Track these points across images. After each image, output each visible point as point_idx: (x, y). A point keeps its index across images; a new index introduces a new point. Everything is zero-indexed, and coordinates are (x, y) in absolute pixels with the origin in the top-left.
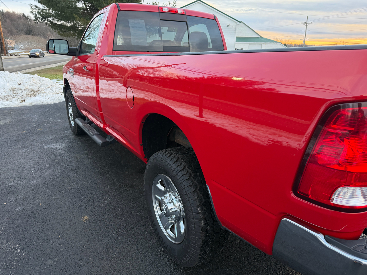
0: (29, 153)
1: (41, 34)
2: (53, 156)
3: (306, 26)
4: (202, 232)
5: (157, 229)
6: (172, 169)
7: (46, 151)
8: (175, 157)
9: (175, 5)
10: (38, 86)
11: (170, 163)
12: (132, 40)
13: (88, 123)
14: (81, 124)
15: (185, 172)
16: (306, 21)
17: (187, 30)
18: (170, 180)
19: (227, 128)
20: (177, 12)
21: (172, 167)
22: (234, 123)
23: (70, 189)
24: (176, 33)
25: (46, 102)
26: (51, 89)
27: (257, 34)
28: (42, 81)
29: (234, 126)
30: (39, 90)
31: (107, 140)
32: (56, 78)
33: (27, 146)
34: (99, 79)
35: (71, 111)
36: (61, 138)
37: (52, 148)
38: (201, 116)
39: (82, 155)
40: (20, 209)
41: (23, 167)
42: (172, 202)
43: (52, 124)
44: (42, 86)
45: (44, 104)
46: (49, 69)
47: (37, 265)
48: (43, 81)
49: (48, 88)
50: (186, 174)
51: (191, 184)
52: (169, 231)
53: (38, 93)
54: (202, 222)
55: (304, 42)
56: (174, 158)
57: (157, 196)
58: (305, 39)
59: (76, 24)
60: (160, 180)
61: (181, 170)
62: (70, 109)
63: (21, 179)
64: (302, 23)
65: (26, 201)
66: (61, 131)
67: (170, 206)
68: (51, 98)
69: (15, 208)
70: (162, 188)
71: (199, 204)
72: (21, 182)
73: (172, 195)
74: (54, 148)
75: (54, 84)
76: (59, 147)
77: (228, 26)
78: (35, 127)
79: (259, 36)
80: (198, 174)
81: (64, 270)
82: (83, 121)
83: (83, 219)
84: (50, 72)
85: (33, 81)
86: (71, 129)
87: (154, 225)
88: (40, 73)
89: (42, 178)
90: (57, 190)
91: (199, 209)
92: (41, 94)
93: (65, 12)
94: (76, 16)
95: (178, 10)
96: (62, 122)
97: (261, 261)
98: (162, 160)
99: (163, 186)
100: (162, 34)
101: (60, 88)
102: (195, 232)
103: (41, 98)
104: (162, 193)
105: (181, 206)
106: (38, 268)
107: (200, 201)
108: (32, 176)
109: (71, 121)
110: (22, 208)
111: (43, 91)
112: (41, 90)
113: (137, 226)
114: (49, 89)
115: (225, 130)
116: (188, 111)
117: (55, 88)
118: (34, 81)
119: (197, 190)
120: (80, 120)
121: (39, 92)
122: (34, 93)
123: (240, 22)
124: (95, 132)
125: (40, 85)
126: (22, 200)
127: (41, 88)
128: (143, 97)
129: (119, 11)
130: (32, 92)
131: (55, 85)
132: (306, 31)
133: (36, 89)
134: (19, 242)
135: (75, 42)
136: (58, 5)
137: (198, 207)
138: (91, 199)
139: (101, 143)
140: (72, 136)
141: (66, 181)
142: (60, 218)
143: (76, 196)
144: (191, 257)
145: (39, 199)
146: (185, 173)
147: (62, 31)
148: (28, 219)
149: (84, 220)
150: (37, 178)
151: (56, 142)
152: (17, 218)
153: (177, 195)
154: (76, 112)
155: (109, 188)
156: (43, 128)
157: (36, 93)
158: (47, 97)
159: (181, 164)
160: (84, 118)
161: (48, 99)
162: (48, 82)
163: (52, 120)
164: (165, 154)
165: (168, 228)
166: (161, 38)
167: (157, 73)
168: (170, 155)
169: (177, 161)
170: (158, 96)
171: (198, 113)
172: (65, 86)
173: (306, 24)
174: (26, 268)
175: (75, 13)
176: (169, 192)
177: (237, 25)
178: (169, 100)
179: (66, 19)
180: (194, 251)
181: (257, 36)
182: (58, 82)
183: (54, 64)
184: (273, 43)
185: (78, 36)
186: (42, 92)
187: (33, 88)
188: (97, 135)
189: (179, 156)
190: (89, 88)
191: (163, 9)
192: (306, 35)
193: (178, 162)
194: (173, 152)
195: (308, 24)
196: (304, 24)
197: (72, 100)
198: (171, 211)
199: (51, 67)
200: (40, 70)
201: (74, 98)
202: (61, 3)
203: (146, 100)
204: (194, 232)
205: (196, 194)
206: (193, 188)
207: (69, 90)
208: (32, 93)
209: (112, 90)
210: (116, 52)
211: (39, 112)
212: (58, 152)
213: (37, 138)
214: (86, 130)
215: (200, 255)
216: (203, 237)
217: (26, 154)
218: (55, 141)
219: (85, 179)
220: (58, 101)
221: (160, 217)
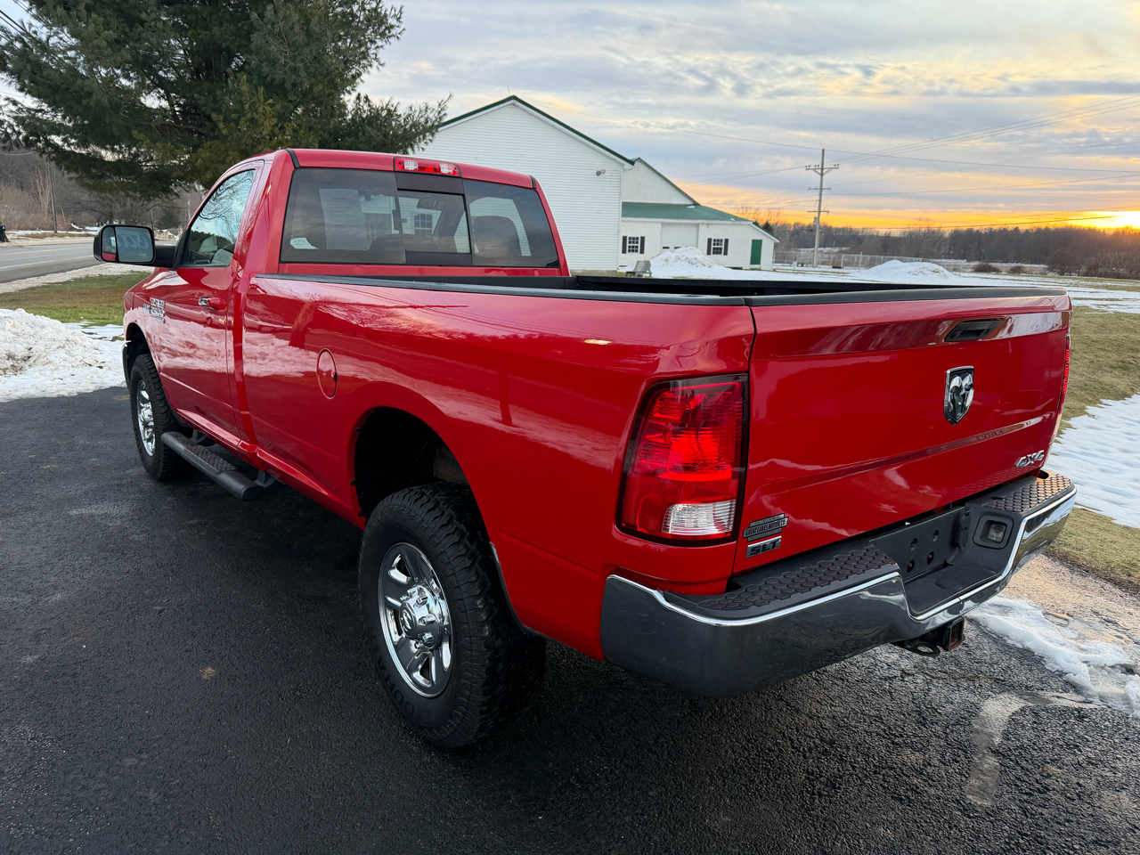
0: (28, 529)
1: (10, 176)
2: (100, 536)
3: (822, 175)
4: (485, 649)
5: (389, 676)
6: (424, 525)
7: (75, 522)
8: (429, 500)
9: (443, 113)
10: (29, 343)
11: (420, 513)
12: (326, 228)
13: (199, 444)
14: (180, 446)
15: (451, 529)
16: (820, 163)
17: (464, 215)
18: (421, 552)
19: (570, 452)
20: (438, 170)
21: (423, 520)
22: (588, 442)
23: (160, 612)
24: (440, 212)
25: (54, 389)
26: (68, 353)
27: (686, 195)
28: (38, 329)
29: (588, 448)
30: (31, 354)
31: (258, 483)
32: (79, 320)
33: (18, 512)
34: (244, 331)
35: (146, 412)
36: (116, 487)
37: (92, 516)
38: (506, 420)
39: (184, 531)
40: (29, 659)
41: (18, 564)
42: (424, 603)
43: (83, 452)
44: (41, 342)
45: (47, 395)
46: (46, 289)
47: (98, 769)
48: (42, 327)
49: (58, 348)
50: (453, 533)
51: (464, 552)
52: (417, 675)
53: (29, 363)
54: (487, 628)
55: (817, 219)
56: (428, 502)
57: (389, 599)
58: (819, 212)
59: (136, 155)
60: (397, 559)
61: (442, 526)
62: (142, 408)
63: (18, 593)
64: (808, 168)
65: (43, 642)
66: (113, 471)
67: (420, 613)
68: (68, 379)
69: (17, 657)
70: (402, 578)
71: (479, 591)
72: (21, 600)
73: (425, 589)
74: (99, 516)
75: (78, 338)
76: (114, 511)
77: (599, 173)
78: (33, 462)
79: (689, 202)
80: (479, 532)
81: (168, 775)
82: (184, 438)
83: (203, 673)
84: (51, 298)
85: (13, 330)
86: (145, 464)
87: (384, 668)
88: (17, 300)
89: (77, 589)
90: (125, 615)
91: (479, 602)
92: (37, 368)
93: (107, 121)
94: (141, 136)
95: (442, 166)
96: (112, 447)
97: (624, 735)
98: (402, 508)
99: (404, 572)
100: (403, 224)
101: (95, 349)
102: (471, 651)
103: (37, 377)
104: (401, 590)
105: (446, 614)
106: (102, 774)
107: (483, 585)
108: (49, 584)
109: (145, 443)
110: (36, 657)
111: (44, 357)
112: (37, 354)
113: (341, 682)
114: (62, 353)
115: (567, 455)
116: (476, 408)
117: (82, 348)
118: (15, 327)
119: (477, 565)
120: (175, 437)
121: (32, 360)
122: (16, 364)
123: (632, 163)
124: (224, 466)
125: (32, 341)
126: (31, 641)
127: (38, 348)
128: (352, 373)
129: (295, 168)
130: (8, 359)
131: (80, 341)
132: (821, 189)
133: (20, 351)
134: (44, 727)
135: (125, 205)
136: (84, 102)
137: (478, 597)
138: (220, 631)
139: (243, 491)
140: (148, 484)
141: (147, 593)
142: (143, 674)
143: (177, 625)
144: (464, 714)
145: (77, 635)
146: (452, 531)
147: (91, 177)
148: (59, 680)
149: (205, 677)
150: (63, 588)
151: (103, 500)
152: (28, 679)
153: (435, 586)
154: (165, 416)
155: (264, 605)
156: (58, 463)
157: (23, 364)
158: (55, 375)
159: (443, 513)
160: (187, 430)
161: (61, 382)
162: (59, 331)
163: (81, 442)
164: (408, 496)
165: (416, 670)
166: (401, 231)
167: (388, 320)
168: (418, 496)
169: (434, 508)
170: (394, 371)
171: (498, 415)
172: (127, 344)
173: (819, 171)
174: (72, 776)
175: (137, 126)
176: (419, 583)
177: (624, 170)
178: (422, 381)
179: (107, 141)
180: (469, 696)
181: (682, 201)
182: (87, 330)
183: (57, 272)
184: (729, 222)
185: (141, 192)
186: (42, 359)
187: (12, 350)
188: (230, 473)
189: (440, 497)
190: (198, 349)
191: (405, 163)
192: (820, 200)
193: (437, 510)
194: (426, 491)
195: (825, 171)
196: (814, 170)
197: (151, 382)
198: (421, 624)
199: (51, 281)
200: (15, 293)
201: (158, 376)
202: (94, 97)
203: (358, 379)
204: (470, 653)
205: (473, 572)
206: (467, 560)
207: (142, 356)
208: (10, 362)
209: (258, 356)
210: (287, 265)
211: (36, 420)
212: (111, 525)
213: (45, 490)
214: (199, 461)
215: (483, 704)
216: (488, 662)
217: (20, 531)
218: (100, 496)
219: (198, 587)
220: (91, 388)
221: (396, 647)
